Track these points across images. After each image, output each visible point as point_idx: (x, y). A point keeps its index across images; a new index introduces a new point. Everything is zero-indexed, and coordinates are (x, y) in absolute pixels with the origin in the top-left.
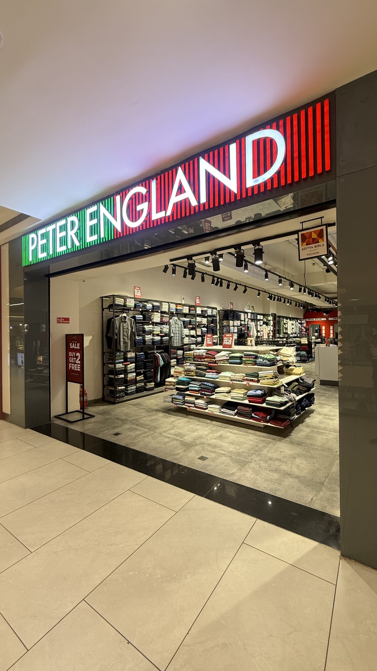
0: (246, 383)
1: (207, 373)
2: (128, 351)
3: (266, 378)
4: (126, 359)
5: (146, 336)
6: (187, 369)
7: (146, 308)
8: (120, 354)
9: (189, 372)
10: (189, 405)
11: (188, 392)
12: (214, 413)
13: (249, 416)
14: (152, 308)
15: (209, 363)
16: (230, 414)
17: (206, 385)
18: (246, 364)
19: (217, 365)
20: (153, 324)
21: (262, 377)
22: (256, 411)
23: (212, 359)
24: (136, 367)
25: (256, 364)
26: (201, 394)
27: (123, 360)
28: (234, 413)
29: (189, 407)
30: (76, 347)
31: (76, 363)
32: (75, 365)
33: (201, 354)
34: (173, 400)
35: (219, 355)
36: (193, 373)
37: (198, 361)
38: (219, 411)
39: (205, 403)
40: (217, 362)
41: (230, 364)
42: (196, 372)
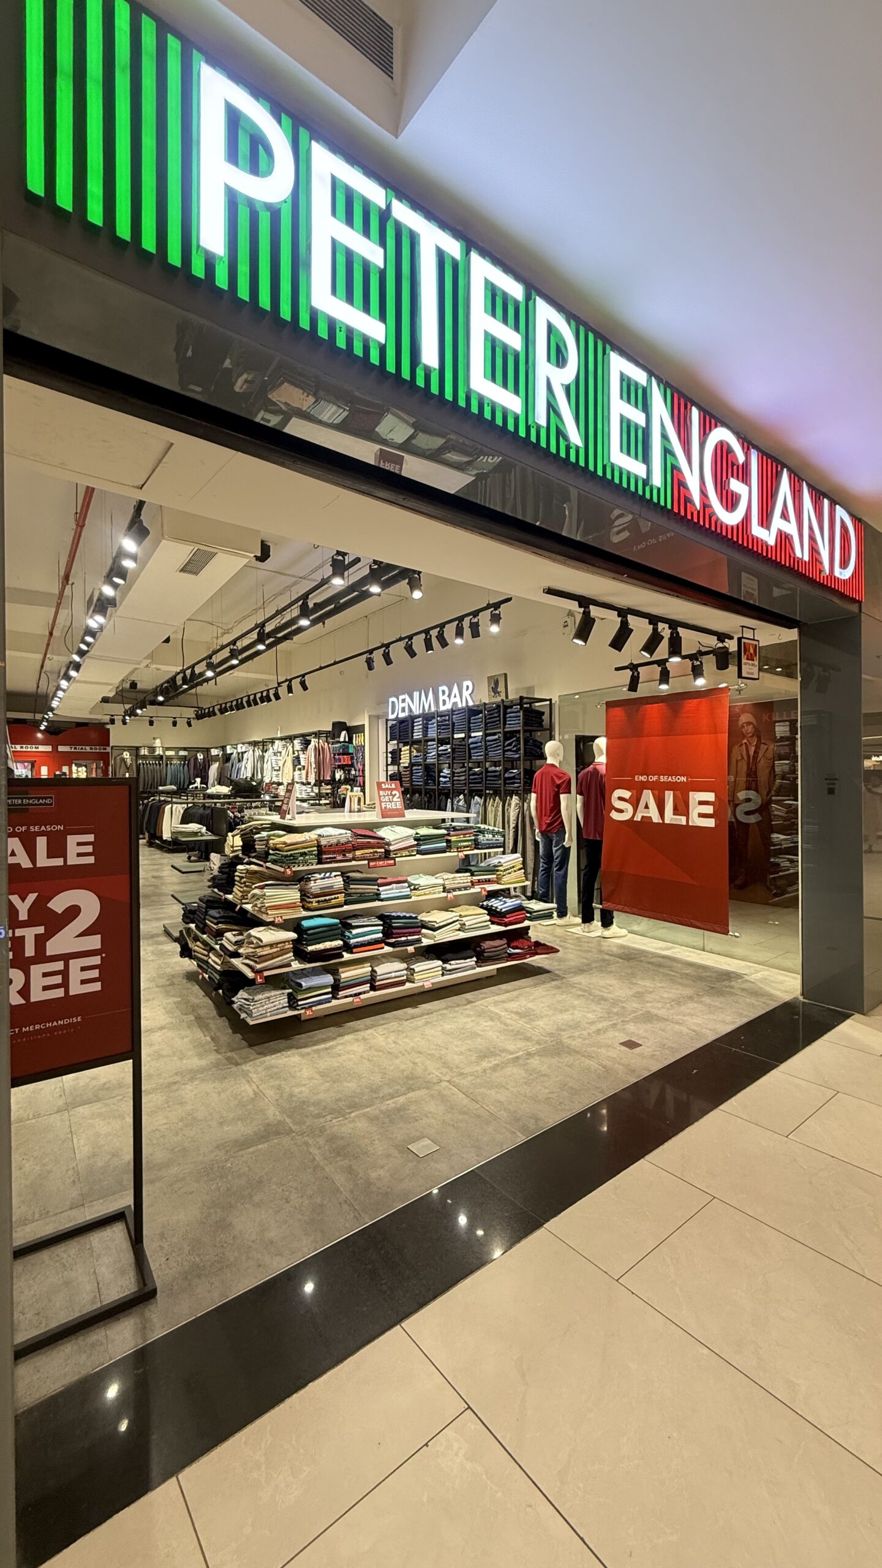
0: (479, 890)
1: (381, 889)
6: (318, 889)
10: (354, 992)
11: (346, 956)
12: (431, 981)
13: (505, 955)
15: (370, 860)
17: (403, 917)
18: (459, 849)
19: (392, 862)
22: (513, 941)
23: (378, 850)
25: (477, 845)
26: (393, 945)
29: (357, 994)
30: (43, 861)
31: (41, 957)
32: (36, 970)
33: (345, 840)
34: (299, 997)
35: (386, 835)
36: (342, 898)
37: (336, 860)
38: (441, 972)
39: (404, 965)
40: (392, 856)
41: (422, 854)
42: (349, 891)
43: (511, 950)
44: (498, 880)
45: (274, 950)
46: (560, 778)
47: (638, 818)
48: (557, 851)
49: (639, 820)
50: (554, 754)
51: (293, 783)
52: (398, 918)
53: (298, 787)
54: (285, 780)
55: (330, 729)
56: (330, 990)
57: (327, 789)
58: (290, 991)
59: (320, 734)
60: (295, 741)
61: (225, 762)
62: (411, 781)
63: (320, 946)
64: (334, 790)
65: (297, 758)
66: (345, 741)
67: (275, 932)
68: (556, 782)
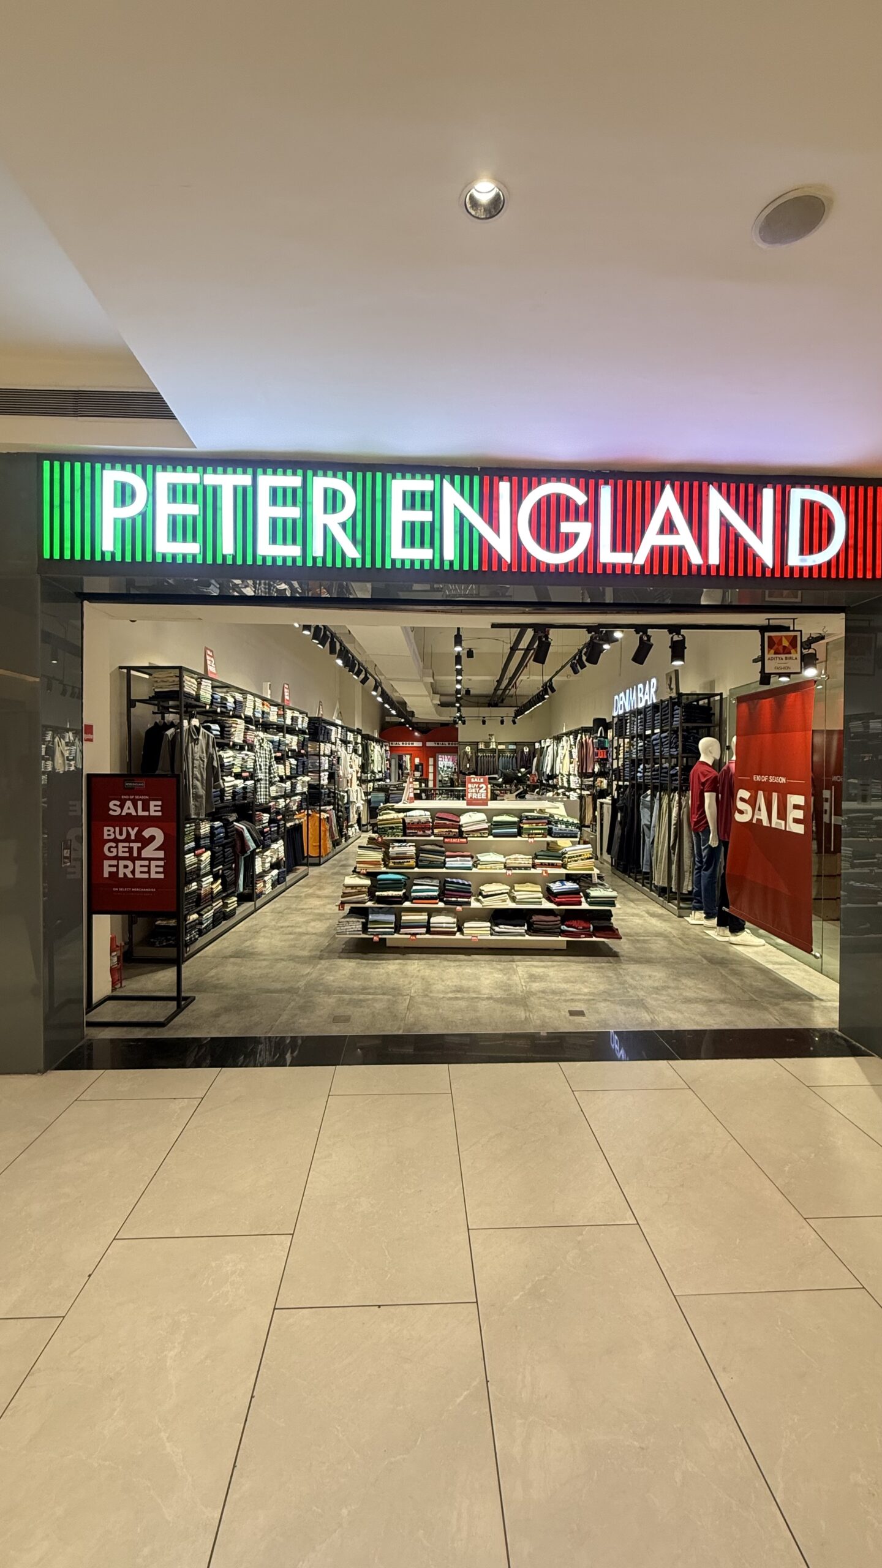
0: (541, 872)
1: (447, 859)
2: (200, 820)
3: (580, 858)
4: (197, 839)
5: (225, 779)
6: (397, 854)
7: (226, 708)
8: (190, 826)
9: (401, 861)
10: (411, 932)
11: (407, 904)
12: (479, 937)
13: (556, 930)
14: (234, 706)
15: (445, 837)
16: (517, 935)
17: (458, 883)
18: (530, 835)
19: (465, 840)
20: (234, 747)
21: (574, 857)
22: (568, 920)
23: (453, 830)
24: (213, 863)
25: (550, 833)
26: (446, 903)
27: (192, 844)
28: (524, 931)
29: (414, 934)
30: (141, 813)
31: (139, 858)
32: (138, 863)
33: (425, 820)
34: (369, 926)
35: (464, 819)
36: (412, 862)
37: (415, 835)
38: (489, 932)
39: (455, 920)
40: (465, 835)
41: (494, 837)
42: (420, 858)
43: (564, 928)
44: (564, 866)
45: (354, 891)
48: (704, 849)
49: (755, 822)
50: (708, 751)
51: (569, 775)
52: (453, 883)
53: (572, 778)
54: (565, 772)
55: (592, 725)
56: (393, 926)
57: (589, 781)
58: (364, 920)
59: (585, 730)
60: (571, 737)
61: (541, 755)
62: (624, 776)
63: (385, 894)
64: (594, 781)
65: (571, 752)
66: (601, 736)
67: (357, 878)
68: (703, 780)
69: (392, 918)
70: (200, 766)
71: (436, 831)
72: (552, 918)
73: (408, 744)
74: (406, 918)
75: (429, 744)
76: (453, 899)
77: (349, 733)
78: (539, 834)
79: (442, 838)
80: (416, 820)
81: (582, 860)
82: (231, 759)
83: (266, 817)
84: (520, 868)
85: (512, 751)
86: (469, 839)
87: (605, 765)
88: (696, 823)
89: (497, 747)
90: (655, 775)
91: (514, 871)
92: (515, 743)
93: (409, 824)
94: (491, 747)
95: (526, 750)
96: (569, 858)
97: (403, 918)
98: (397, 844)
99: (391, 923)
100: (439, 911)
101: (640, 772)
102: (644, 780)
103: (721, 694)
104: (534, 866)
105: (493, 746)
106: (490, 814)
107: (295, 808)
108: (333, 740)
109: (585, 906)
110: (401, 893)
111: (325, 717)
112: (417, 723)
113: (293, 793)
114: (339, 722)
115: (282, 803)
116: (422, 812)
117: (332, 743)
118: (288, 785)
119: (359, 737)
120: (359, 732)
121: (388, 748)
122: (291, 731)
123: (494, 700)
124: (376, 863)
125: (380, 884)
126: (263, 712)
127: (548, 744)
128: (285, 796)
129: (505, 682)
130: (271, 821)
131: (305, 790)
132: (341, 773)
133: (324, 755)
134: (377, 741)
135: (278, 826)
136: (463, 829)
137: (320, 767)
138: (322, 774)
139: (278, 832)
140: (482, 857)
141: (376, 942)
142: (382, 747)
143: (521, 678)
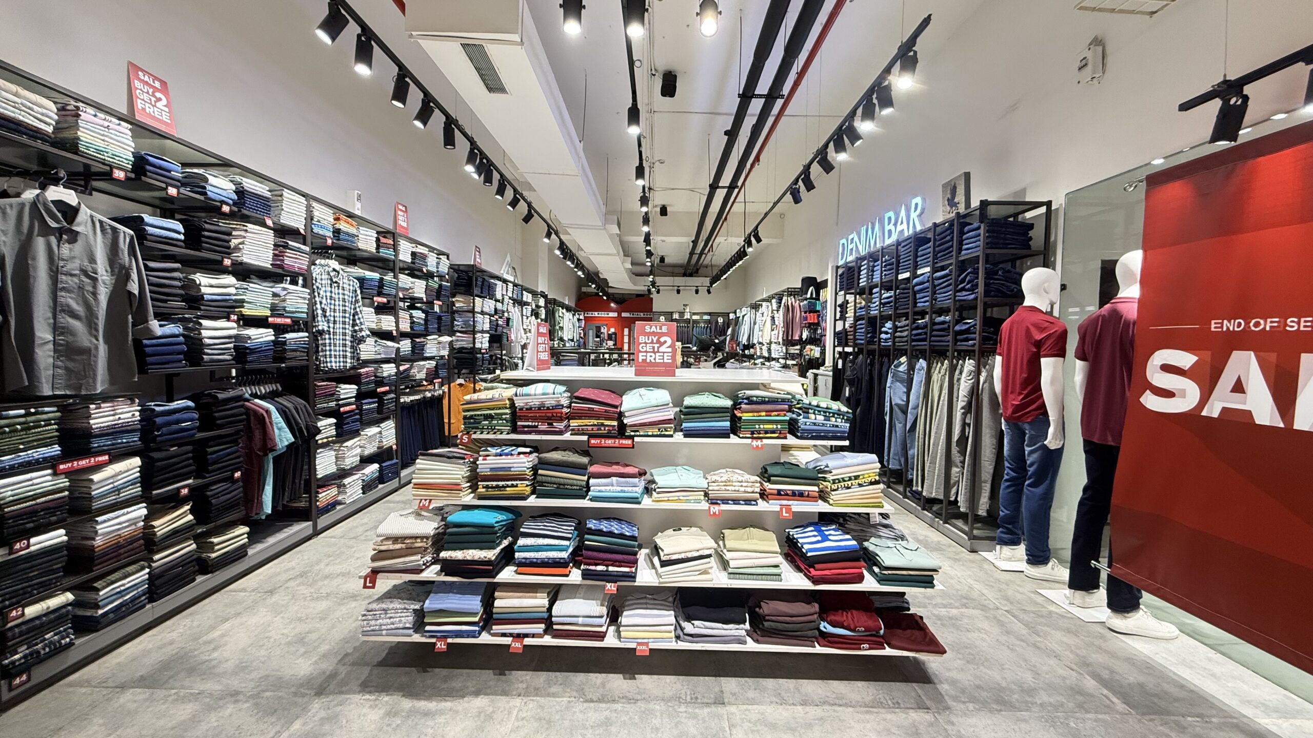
0: (777, 508)
1: (592, 481)
2: (92, 399)
3: (853, 481)
4: (74, 442)
5: (205, 323)
6: (492, 469)
9: (501, 483)
11: (507, 575)
12: (652, 646)
13: (810, 633)
14: (235, 197)
15: (591, 436)
16: (729, 639)
17: (610, 534)
18: (755, 435)
19: (629, 442)
20: (244, 273)
21: (840, 479)
22: (838, 614)
23: (607, 422)
25: (793, 429)
26: (585, 574)
27: (53, 450)
28: (743, 632)
29: (520, 636)
33: (553, 403)
34: (426, 620)
35: (630, 402)
36: (523, 487)
37: (534, 430)
38: (673, 635)
39: (604, 610)
40: (629, 432)
41: (686, 436)
42: (539, 478)
43: (825, 627)
44: (823, 496)
45: (398, 546)
46: (1041, 330)
47: (1213, 410)
48: (1031, 452)
49: (1215, 414)
50: (1041, 290)
51: (770, 343)
52: (599, 532)
53: (773, 346)
54: (765, 340)
55: (800, 286)
56: (476, 619)
57: (795, 350)
58: (417, 607)
59: (792, 292)
60: (774, 301)
61: (736, 325)
62: (855, 339)
63: (458, 555)
64: (801, 350)
65: (773, 318)
66: (811, 298)
67: (412, 519)
68: (1038, 336)
69: (474, 603)
70: (81, 288)
71: (574, 423)
72: (800, 608)
73: (603, 314)
74: (503, 602)
75: (624, 315)
76: (600, 568)
77: (524, 292)
78: (773, 432)
79: (585, 438)
80: (535, 402)
81: (860, 485)
82: (232, 290)
83: (348, 391)
84: (736, 501)
85: (708, 322)
86: (636, 439)
87: (816, 330)
88: (1017, 409)
89: (691, 316)
90: (916, 335)
91: (724, 507)
92: (709, 314)
93: (521, 409)
94: (685, 317)
95: (720, 320)
96: (834, 482)
97: (497, 603)
98: (493, 451)
99: (474, 614)
100: (573, 591)
101: (886, 333)
102: (894, 343)
103: (1049, 204)
104: (764, 495)
105: (687, 316)
106: (679, 392)
107: (421, 375)
108: (499, 297)
109: (869, 584)
110: (490, 554)
111: (484, 267)
112: (613, 294)
113: (417, 354)
114: (511, 279)
115: (389, 370)
116: (550, 387)
117: (497, 301)
118: (405, 345)
119: (542, 302)
120: (544, 296)
121: (582, 317)
122: (414, 271)
123: (690, 269)
124: (453, 488)
125: (452, 534)
126: (337, 232)
127: (743, 313)
128: (398, 359)
129: (701, 245)
130: (360, 396)
131: (445, 353)
132: (513, 337)
133: (482, 313)
134: (569, 309)
135: (381, 403)
136: (625, 421)
137: (474, 326)
138: (478, 335)
139: (379, 410)
140: (664, 477)
141: (441, 653)
142: (574, 315)
143: (718, 240)
